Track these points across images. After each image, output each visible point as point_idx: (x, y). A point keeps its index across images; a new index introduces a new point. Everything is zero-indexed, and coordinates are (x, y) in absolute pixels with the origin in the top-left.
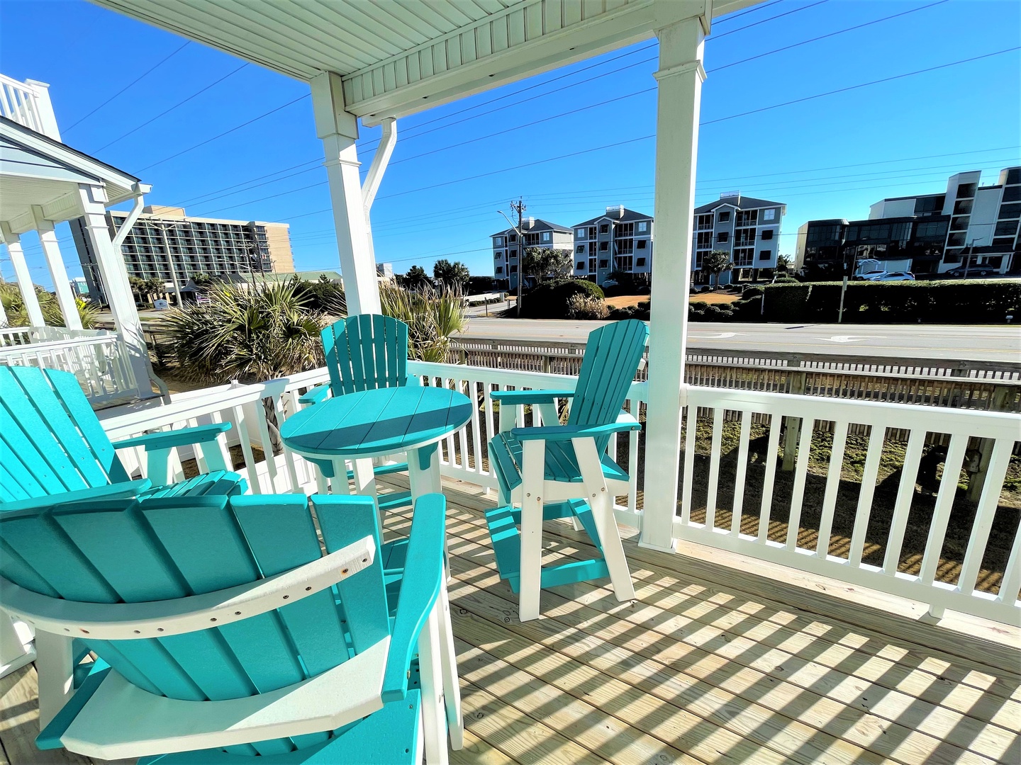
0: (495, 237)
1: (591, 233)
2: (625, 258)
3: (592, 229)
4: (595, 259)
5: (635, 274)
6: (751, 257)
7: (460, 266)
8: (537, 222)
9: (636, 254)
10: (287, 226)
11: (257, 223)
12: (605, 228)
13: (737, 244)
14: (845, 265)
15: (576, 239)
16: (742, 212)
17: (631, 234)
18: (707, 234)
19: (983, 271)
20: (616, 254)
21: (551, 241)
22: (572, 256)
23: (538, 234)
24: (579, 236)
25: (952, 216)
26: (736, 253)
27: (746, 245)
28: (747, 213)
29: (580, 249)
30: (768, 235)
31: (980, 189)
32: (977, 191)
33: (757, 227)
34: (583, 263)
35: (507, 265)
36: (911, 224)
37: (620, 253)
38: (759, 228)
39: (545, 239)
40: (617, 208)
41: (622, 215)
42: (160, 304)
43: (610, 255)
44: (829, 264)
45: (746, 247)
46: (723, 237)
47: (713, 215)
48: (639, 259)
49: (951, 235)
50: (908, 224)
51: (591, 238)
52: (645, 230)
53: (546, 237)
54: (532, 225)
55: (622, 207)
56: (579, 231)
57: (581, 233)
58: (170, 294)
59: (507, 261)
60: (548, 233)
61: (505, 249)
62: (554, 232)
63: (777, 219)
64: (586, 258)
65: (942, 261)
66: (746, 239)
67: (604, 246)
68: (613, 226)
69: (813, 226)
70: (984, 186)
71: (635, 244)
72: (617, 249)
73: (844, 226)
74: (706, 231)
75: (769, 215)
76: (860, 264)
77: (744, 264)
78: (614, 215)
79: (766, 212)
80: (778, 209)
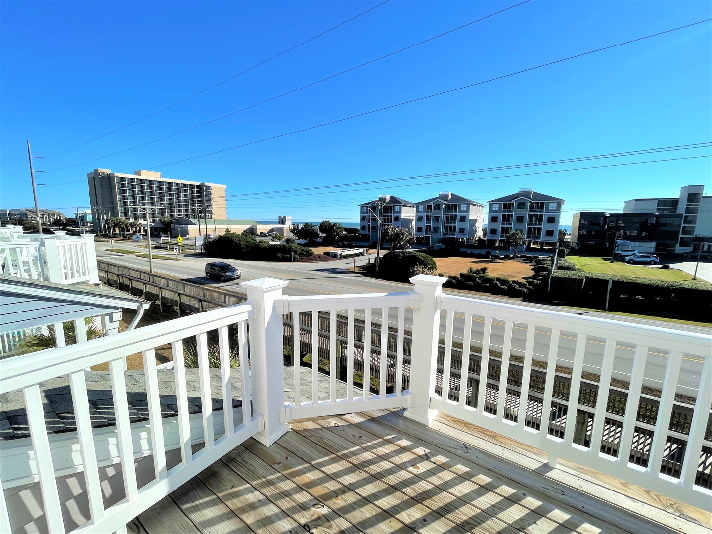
0: (362, 206)
1: (428, 208)
2: (451, 227)
3: (429, 206)
4: (430, 226)
5: (457, 238)
6: (539, 233)
7: (337, 226)
8: (392, 198)
9: (458, 225)
10: (225, 186)
11: (206, 184)
12: (438, 206)
13: (530, 224)
14: (607, 244)
15: (418, 211)
16: (534, 203)
17: (455, 212)
18: (509, 215)
19: (709, 256)
20: (444, 224)
21: (400, 212)
22: (414, 223)
23: (391, 207)
24: (420, 210)
25: (684, 215)
26: (529, 230)
27: (536, 225)
28: (538, 203)
29: (419, 219)
30: (552, 220)
31: (704, 197)
32: (702, 199)
33: (544, 213)
34: (422, 228)
35: (369, 225)
36: (655, 218)
37: (447, 223)
38: (546, 214)
39: (396, 210)
40: (447, 193)
41: (450, 198)
42: (137, 237)
43: (441, 225)
44: (596, 243)
45: (536, 227)
46: (520, 219)
47: (513, 204)
48: (460, 229)
49: (684, 227)
50: (652, 218)
51: (428, 212)
52: (465, 209)
53: (397, 208)
54: (388, 200)
55: (450, 193)
56: (420, 206)
57: (421, 208)
58: (144, 228)
59: (369, 222)
60: (399, 207)
61: (368, 214)
62: (403, 206)
63: (558, 209)
64: (424, 225)
65: (678, 245)
66: (536, 221)
67: (437, 218)
68: (444, 206)
69: (584, 215)
70: (707, 195)
71: (458, 219)
72: (445, 221)
73: (606, 217)
74: (508, 213)
75: (552, 206)
76: (618, 244)
77: (535, 238)
78: (445, 197)
79: (551, 204)
80: (559, 202)
